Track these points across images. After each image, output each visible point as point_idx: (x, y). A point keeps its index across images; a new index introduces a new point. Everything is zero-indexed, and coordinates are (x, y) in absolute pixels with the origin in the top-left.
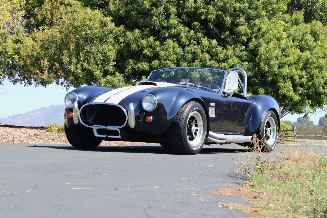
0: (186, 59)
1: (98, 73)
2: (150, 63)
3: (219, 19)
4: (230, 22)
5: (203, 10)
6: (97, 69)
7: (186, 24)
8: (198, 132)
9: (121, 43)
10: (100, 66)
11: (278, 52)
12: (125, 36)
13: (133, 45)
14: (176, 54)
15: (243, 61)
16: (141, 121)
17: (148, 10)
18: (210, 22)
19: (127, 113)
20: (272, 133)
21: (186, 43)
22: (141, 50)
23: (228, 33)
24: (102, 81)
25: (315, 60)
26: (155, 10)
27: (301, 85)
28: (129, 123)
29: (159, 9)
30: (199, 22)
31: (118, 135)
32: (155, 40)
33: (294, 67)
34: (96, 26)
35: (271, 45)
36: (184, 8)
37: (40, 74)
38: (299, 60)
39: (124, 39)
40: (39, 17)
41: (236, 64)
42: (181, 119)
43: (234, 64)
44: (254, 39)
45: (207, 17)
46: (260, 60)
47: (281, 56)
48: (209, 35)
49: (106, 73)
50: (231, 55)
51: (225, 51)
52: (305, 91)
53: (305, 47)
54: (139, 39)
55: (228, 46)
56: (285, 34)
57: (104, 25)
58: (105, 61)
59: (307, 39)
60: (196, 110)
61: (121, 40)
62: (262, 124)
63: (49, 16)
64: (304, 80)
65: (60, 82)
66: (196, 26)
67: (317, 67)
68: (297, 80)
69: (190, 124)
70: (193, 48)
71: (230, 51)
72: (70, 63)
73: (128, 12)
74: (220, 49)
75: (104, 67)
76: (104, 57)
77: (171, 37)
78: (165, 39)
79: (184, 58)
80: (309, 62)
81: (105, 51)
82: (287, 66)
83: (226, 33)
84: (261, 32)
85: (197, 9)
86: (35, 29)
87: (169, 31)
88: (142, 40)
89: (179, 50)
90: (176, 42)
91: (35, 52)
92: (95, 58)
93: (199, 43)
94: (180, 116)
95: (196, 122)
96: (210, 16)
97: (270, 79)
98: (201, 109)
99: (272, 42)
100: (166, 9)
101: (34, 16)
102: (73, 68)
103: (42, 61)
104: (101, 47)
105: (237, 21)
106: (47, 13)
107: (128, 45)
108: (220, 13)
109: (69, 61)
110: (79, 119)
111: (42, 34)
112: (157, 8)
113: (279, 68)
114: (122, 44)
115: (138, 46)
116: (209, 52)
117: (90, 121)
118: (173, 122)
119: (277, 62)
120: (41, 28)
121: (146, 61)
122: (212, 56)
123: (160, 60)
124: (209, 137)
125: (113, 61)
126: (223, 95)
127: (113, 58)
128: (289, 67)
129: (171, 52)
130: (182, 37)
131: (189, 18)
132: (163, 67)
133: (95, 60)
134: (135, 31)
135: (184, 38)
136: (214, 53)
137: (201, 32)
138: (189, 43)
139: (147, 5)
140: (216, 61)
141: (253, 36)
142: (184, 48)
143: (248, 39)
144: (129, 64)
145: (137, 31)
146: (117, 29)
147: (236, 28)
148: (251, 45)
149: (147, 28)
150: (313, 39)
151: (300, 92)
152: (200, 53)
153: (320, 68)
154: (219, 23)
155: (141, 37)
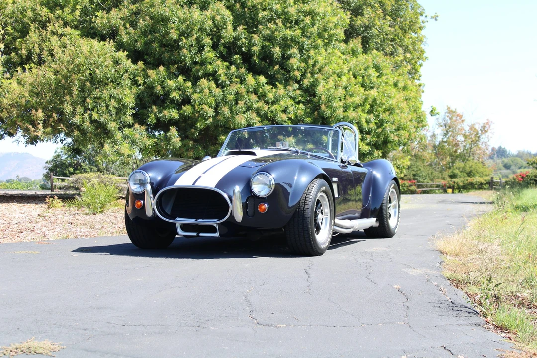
0: (226, 103)
1: (112, 126)
2: (179, 109)
3: (265, 52)
4: (281, 54)
5: (244, 40)
6: (111, 121)
7: (224, 58)
8: (324, 222)
9: (140, 85)
10: (114, 116)
11: (341, 92)
12: (146, 75)
13: (156, 87)
14: (214, 97)
15: (298, 103)
16: (249, 211)
17: (175, 40)
18: (255, 54)
19: (231, 200)
20: (393, 210)
22: (167, 94)
24: (119, 135)
25: (384, 101)
26: (185, 41)
28: (234, 214)
29: (190, 39)
30: (240, 55)
31: (215, 232)
32: (185, 81)
33: (361, 109)
34: (106, 63)
35: (331, 83)
37: (33, 129)
38: (366, 100)
39: (143, 79)
40: (24, 52)
41: (289, 106)
43: (287, 106)
44: (309, 75)
45: (250, 50)
46: (319, 102)
47: (345, 97)
48: (255, 70)
50: (283, 96)
51: (274, 90)
52: (374, 139)
53: (368, 84)
54: (165, 78)
55: (277, 83)
56: (345, 70)
57: (116, 62)
58: (121, 109)
59: (370, 75)
61: (141, 81)
62: (385, 200)
63: (37, 50)
64: (373, 126)
65: (59, 140)
66: (236, 59)
67: (385, 111)
68: (365, 125)
69: (315, 211)
70: (236, 87)
71: (281, 90)
72: (74, 113)
73: (147, 44)
74: (268, 87)
75: (120, 118)
76: (119, 104)
77: (207, 75)
78: (199, 78)
79: (225, 102)
80: (377, 104)
81: (120, 96)
82: (352, 109)
83: (274, 67)
84: (318, 66)
85: (236, 39)
86: (19, 69)
87: (204, 67)
88: (168, 81)
89: (218, 91)
90: (213, 81)
91: (24, 100)
92: (108, 107)
93: (242, 81)
94: (305, 202)
96: (253, 48)
98: (327, 190)
99: (331, 78)
100: (198, 40)
101: (16, 50)
102: (79, 120)
103: (34, 112)
104: (114, 92)
105: (289, 53)
106: (34, 47)
107: (150, 87)
109: (72, 110)
111: (31, 75)
112: (187, 38)
113: (344, 112)
114: (141, 87)
115: (163, 88)
116: (255, 92)
118: (296, 211)
119: (341, 104)
120: (27, 67)
121: (174, 108)
122: (259, 98)
123: (193, 106)
124: (336, 227)
125: (133, 108)
127: (131, 105)
128: (354, 110)
129: (207, 94)
130: (220, 75)
131: (228, 51)
132: (197, 114)
133: (107, 109)
134: (158, 68)
135: (222, 75)
136: (261, 93)
137: (244, 68)
138: (229, 83)
139: (174, 35)
140: (265, 102)
141: (308, 71)
142: (224, 89)
143: (302, 75)
144: (152, 112)
145: (161, 68)
146: (133, 66)
147: (286, 62)
148: (306, 82)
149: (175, 65)
150: (378, 74)
151: (368, 140)
152: (245, 94)
153: (390, 110)
154: (266, 55)
155: (167, 76)
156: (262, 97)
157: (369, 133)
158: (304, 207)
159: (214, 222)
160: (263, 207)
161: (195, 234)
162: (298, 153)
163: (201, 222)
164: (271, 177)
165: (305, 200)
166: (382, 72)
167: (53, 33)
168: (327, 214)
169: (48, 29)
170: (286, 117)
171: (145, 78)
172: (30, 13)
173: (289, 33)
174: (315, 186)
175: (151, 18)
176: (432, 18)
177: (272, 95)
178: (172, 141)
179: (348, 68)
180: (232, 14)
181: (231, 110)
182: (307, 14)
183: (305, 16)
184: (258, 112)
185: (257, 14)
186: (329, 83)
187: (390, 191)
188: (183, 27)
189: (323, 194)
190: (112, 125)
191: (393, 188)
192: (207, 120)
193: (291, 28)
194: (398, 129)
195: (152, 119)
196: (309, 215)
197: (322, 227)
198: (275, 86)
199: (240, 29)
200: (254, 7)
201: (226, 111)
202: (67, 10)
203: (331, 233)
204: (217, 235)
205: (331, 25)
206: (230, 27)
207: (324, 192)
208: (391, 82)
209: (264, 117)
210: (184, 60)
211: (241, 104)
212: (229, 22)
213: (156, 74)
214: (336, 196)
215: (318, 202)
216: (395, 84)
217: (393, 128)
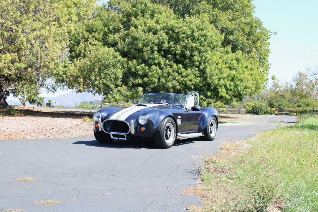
0: (164, 76)
1: (112, 86)
2: (142, 79)
3: (183, 53)
4: (189, 54)
5: (173, 48)
6: (112, 84)
8: (171, 135)
9: (125, 68)
10: (113, 82)
11: (217, 72)
12: (128, 64)
13: (132, 69)
14: (158, 74)
15: (197, 77)
16: (138, 130)
17: (141, 48)
18: (178, 55)
19: (130, 126)
20: (214, 129)
21: (164, 67)
22: (138, 72)
23: (188, 60)
24: (115, 90)
25: (238, 76)
26: (145, 48)
27: (230, 90)
28: (131, 131)
29: (148, 48)
30: (171, 55)
31: (125, 138)
32: (145, 66)
33: (226, 79)
34: (110, 58)
35: (213, 67)
36: (162, 47)
37: (78, 86)
38: (229, 76)
40: (77, 52)
41: (193, 78)
42: (161, 129)
45: (175, 52)
46: (207, 76)
47: (219, 74)
48: (177, 62)
49: (117, 86)
50: (190, 74)
51: (186, 71)
52: (233, 93)
53: (232, 67)
54: (136, 65)
55: (188, 68)
56: (221, 60)
57: (116, 57)
58: (116, 79)
59: (233, 63)
60: (170, 123)
61: (126, 66)
63: (83, 51)
64: (232, 87)
65: (90, 91)
66: (169, 57)
67: (239, 80)
68: (229, 87)
69: (166, 131)
70: (168, 69)
71: (189, 71)
72: (96, 80)
73: (129, 49)
74: (183, 70)
75: (116, 82)
76: (115, 76)
77: (155, 64)
78: (151, 65)
79: (163, 76)
80: (235, 77)
81: (116, 73)
82: (222, 79)
84: (207, 60)
85: (170, 47)
86: (75, 59)
87: (154, 61)
88: (137, 66)
89: (159, 71)
90: (158, 67)
91: (75, 74)
93: (171, 66)
94: (161, 127)
95: (170, 129)
96: (177, 52)
97: (212, 87)
98: (173, 122)
99: (213, 65)
100: (152, 48)
101: (75, 51)
102: (98, 83)
103: (79, 79)
104: (114, 71)
105: (193, 54)
107: (130, 69)
108: (183, 49)
110: (102, 128)
111: (80, 62)
113: (218, 81)
114: (126, 69)
115: (136, 69)
116: (177, 72)
117: (108, 129)
118: (157, 130)
119: (217, 77)
120: (79, 58)
121: (140, 78)
122: (179, 74)
123: (148, 78)
124: (177, 136)
125: (121, 78)
126: (185, 110)
128: (223, 80)
129: (155, 72)
130: (162, 64)
131: (166, 53)
132: (150, 81)
133: (110, 78)
136: (180, 72)
137: (173, 61)
139: (140, 46)
140: (181, 76)
141: (202, 62)
142: (163, 70)
143: (199, 64)
144: (130, 80)
145: (134, 61)
146: (123, 59)
147: (192, 58)
148: (201, 67)
149: (140, 59)
150: (237, 63)
153: (241, 80)
154: (183, 55)
156: (180, 74)
159: (124, 134)
160: (143, 129)
161: (117, 138)
163: (120, 134)
164: (146, 117)
166: (240, 62)
167: (90, 44)
168: (173, 131)
169: (88, 42)
170: (191, 83)
172: (81, 35)
173: (194, 44)
174: (166, 120)
175: (132, 38)
176: (274, 33)
177: (185, 73)
178: (139, 93)
180: (168, 36)
181: (166, 80)
182: (202, 36)
183: (202, 37)
184: (178, 81)
185: (180, 36)
188: (145, 42)
191: (213, 120)
192: (155, 84)
193: (194, 42)
195: (130, 83)
196: (162, 132)
197: (170, 137)
198: (187, 69)
199: (171, 43)
200: (178, 32)
201: (163, 80)
202: (97, 33)
203: (175, 139)
205: (214, 41)
206: (166, 43)
208: (244, 66)
209: (180, 83)
210: (145, 57)
211: (170, 77)
212: (166, 40)
213: (132, 63)
214: (179, 124)
216: (246, 67)
217: (242, 88)
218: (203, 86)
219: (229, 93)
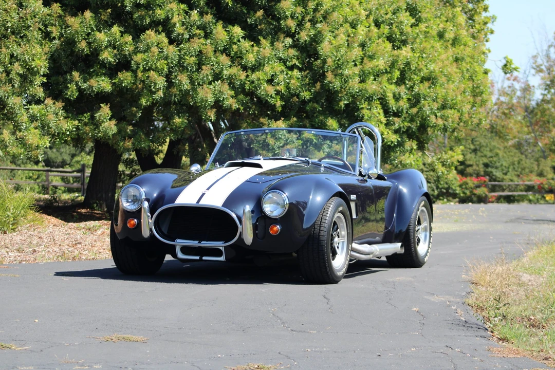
0: (183, 67)
2: (113, 77)
6: (13, 94)
8: (340, 247)
9: (54, 38)
10: (17, 87)
11: (357, 52)
12: (63, 25)
13: (79, 42)
14: (166, 58)
15: (291, 68)
16: (260, 232)
19: (240, 221)
20: (423, 234)
21: (183, 35)
22: (96, 53)
25: (421, 65)
28: (243, 236)
31: (220, 256)
32: (123, 33)
33: (385, 77)
35: (342, 37)
38: (393, 65)
39: (60, 30)
41: (278, 74)
43: (274, 73)
46: (323, 67)
47: (362, 59)
48: (226, 17)
50: (268, 57)
51: (256, 48)
52: (406, 124)
53: (398, 36)
54: (93, 30)
55: (261, 38)
56: (362, 13)
57: (21, 3)
58: (26, 78)
59: (401, 22)
61: (55, 31)
62: (412, 220)
64: (404, 104)
67: (423, 80)
68: (392, 102)
70: (197, 44)
71: (266, 49)
74: (246, 44)
75: (26, 89)
77: (154, 25)
78: (144, 29)
80: (410, 69)
81: (27, 57)
82: (372, 78)
83: (256, 12)
84: (322, 12)
87: (151, 12)
88: (97, 33)
89: (172, 50)
90: (163, 34)
92: (8, 72)
93: (208, 34)
94: (320, 224)
97: (342, 104)
98: (345, 210)
99: (342, 30)
104: (17, 49)
107: (70, 43)
110: (151, 230)
113: (360, 82)
114: (57, 41)
115: (89, 44)
116: (226, 51)
118: (310, 234)
119: (356, 70)
121: (105, 74)
122: (233, 60)
123: (135, 72)
124: (353, 252)
126: (361, 178)
127: (42, 70)
128: (375, 80)
129: (156, 54)
130: (175, 24)
132: (140, 84)
134: (82, 14)
135: (178, 25)
136: (236, 53)
137: (211, 14)
138: (188, 37)
140: (241, 67)
141: (307, 19)
142: (180, 46)
143: (298, 25)
144: (71, 81)
145: (88, 14)
146: (46, 10)
147: (275, 5)
148: (304, 36)
149: (107, 9)
150: (413, 21)
151: (397, 126)
152: (211, 54)
153: (430, 79)
155: (96, 26)
156: (236, 58)
157: (397, 114)
158: (320, 230)
159: (220, 245)
160: (275, 229)
161: (198, 258)
162: (309, 163)
163: (205, 244)
164: (284, 196)
165: (321, 222)
166: (420, 17)
168: (344, 237)
170: (273, 90)
171: (62, 28)
174: (331, 206)
177: (252, 56)
178: (103, 125)
179: (367, 13)
181: (191, 78)
184: (230, 82)
186: (339, 38)
187: (418, 209)
189: (341, 215)
190: (15, 101)
191: (423, 206)
192: (154, 93)
194: (443, 107)
195: (72, 92)
196: (325, 238)
197: (338, 251)
198: (258, 43)
201: (184, 80)
203: (348, 259)
204: (222, 258)
207: (341, 212)
208: (434, 32)
209: (239, 90)
211: (206, 71)
213: (79, 23)
214: (354, 216)
215: (335, 223)
216: (441, 35)
217: (435, 106)
218: (310, 100)
219: (394, 124)
